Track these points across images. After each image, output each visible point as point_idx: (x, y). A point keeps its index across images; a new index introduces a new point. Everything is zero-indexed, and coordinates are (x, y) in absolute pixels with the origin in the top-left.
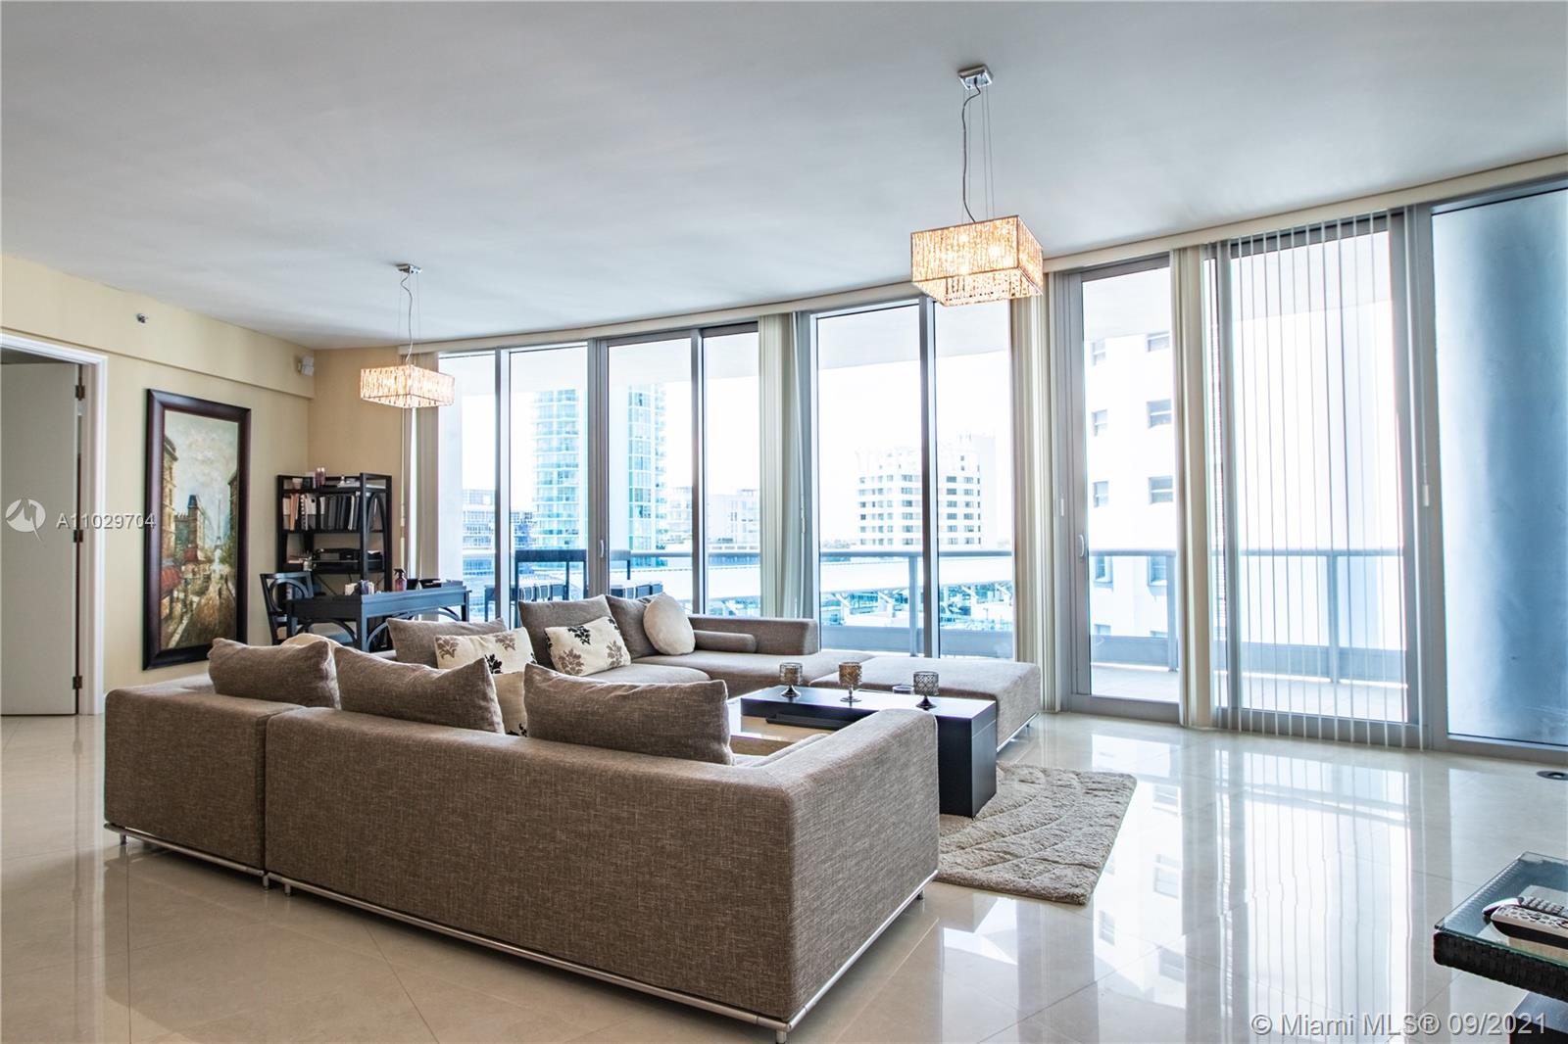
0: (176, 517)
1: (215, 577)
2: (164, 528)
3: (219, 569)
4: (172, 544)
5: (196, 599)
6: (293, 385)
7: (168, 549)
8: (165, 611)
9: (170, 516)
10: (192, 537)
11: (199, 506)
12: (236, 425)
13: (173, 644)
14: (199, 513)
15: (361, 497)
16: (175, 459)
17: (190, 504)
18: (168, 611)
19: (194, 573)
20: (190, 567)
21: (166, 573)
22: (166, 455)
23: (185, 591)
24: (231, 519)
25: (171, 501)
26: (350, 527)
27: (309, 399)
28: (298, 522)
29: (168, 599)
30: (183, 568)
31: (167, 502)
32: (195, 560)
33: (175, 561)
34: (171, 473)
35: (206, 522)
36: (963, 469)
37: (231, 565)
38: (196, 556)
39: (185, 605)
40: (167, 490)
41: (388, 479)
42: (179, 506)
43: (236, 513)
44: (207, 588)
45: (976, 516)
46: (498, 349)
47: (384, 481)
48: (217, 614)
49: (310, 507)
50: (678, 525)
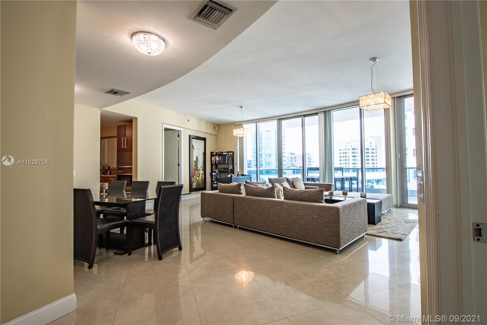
1: (201, 173)
2: (192, 163)
3: (201, 172)
4: (194, 166)
5: (198, 178)
6: (213, 132)
7: (193, 168)
8: (193, 181)
9: (193, 161)
10: (197, 165)
12: (204, 141)
13: (194, 187)
14: (198, 160)
15: (228, 156)
16: (194, 149)
19: (197, 173)
20: (197, 171)
21: (193, 173)
22: (193, 148)
23: (196, 176)
26: (226, 163)
27: (216, 135)
28: (215, 162)
29: (193, 178)
30: (195, 172)
31: (193, 158)
33: (194, 170)
34: (193, 152)
35: (199, 162)
36: (371, 146)
37: (203, 171)
38: (198, 169)
39: (196, 179)
40: (193, 155)
41: (233, 152)
42: (195, 159)
43: (204, 160)
44: (199, 176)
45: (375, 160)
46: (256, 122)
47: (232, 153)
48: (201, 182)
49: (218, 159)
50: (289, 163)
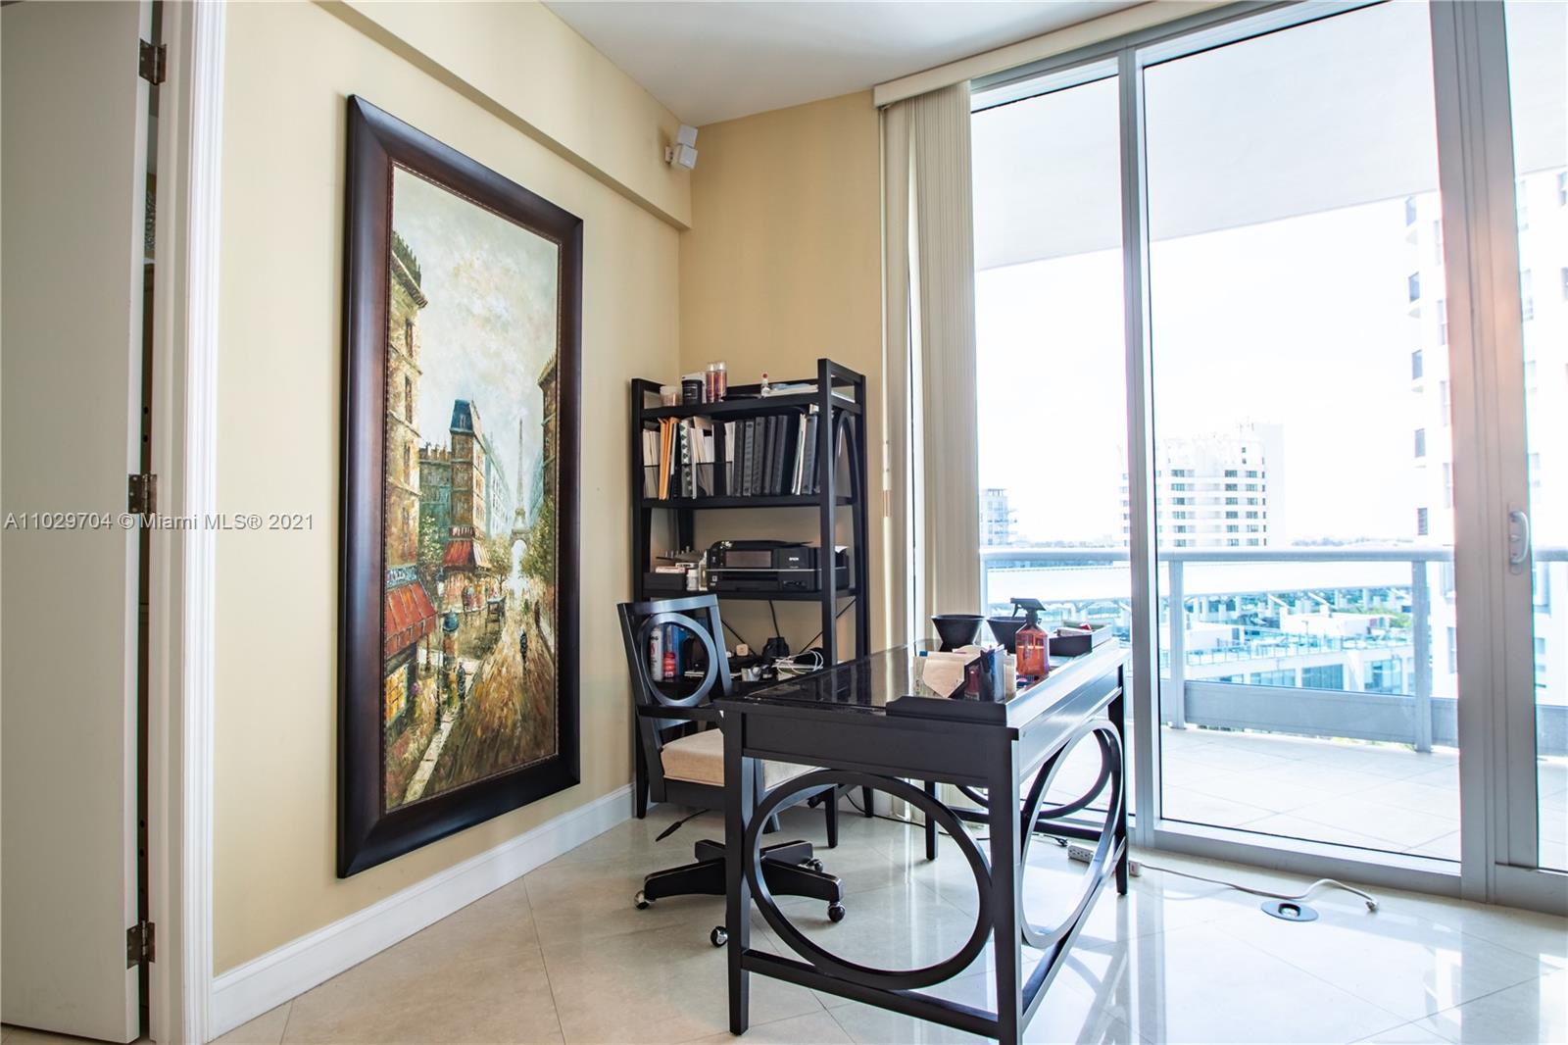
0: (423, 452)
1: (514, 608)
2: (390, 480)
3: (523, 588)
4: (414, 525)
5: (471, 666)
7: (405, 535)
8: (396, 706)
9: (407, 450)
10: (460, 509)
11: (476, 431)
13: (415, 791)
14: (476, 447)
16: (418, 301)
17: (455, 424)
18: (403, 703)
19: (466, 599)
20: (458, 583)
21: (398, 603)
22: (396, 288)
23: (446, 648)
24: (546, 468)
25: (409, 409)
26: (797, 489)
27: (680, 229)
28: (675, 482)
29: (403, 670)
30: (441, 587)
31: (399, 411)
32: (469, 566)
33: (420, 568)
34: (409, 336)
35: (493, 471)
36: (1244, 462)
37: (546, 580)
38: (471, 557)
39: (446, 684)
40: (398, 380)
41: (859, 383)
43: (555, 454)
44: (496, 636)
45: (1260, 515)
48: (517, 701)
49: (701, 448)
